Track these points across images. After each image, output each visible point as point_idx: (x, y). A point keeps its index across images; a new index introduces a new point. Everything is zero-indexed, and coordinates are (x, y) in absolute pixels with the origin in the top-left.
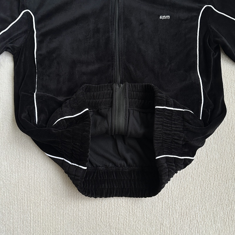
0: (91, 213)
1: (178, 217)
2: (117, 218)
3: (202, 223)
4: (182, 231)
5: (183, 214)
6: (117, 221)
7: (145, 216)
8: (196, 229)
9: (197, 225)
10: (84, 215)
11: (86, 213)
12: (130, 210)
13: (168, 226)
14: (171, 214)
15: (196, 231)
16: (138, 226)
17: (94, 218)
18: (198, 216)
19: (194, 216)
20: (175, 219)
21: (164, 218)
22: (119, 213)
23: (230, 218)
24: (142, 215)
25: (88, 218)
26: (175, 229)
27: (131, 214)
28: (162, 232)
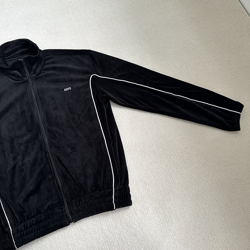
0: (51, 240)
1: (111, 220)
2: (71, 237)
3: (128, 219)
4: (116, 229)
5: (114, 217)
6: (71, 238)
7: (90, 228)
8: (126, 224)
9: (126, 221)
10: (47, 244)
11: (48, 241)
12: (78, 227)
13: (107, 229)
14: (106, 220)
15: (126, 226)
16: (86, 237)
17: (55, 243)
18: (125, 215)
19: (122, 216)
20: (110, 222)
21: (103, 225)
22: (71, 233)
23: (145, 208)
24: (87, 228)
25: (50, 244)
26: (112, 229)
27: (79, 231)
28: (103, 234)
